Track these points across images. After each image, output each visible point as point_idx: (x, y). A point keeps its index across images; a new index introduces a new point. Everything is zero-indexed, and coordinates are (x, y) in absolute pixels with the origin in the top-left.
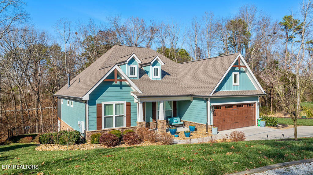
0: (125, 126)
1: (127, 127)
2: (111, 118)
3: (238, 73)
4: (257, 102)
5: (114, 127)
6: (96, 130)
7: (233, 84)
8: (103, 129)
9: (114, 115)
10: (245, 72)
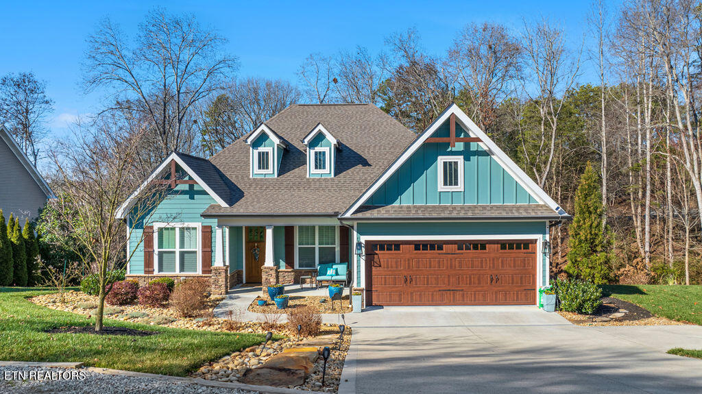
0: (199, 272)
1: (204, 275)
2: (173, 254)
3: (460, 159)
4: (539, 237)
5: (177, 272)
6: (143, 274)
7: (441, 187)
8: (156, 273)
9: (178, 250)
10: (488, 155)
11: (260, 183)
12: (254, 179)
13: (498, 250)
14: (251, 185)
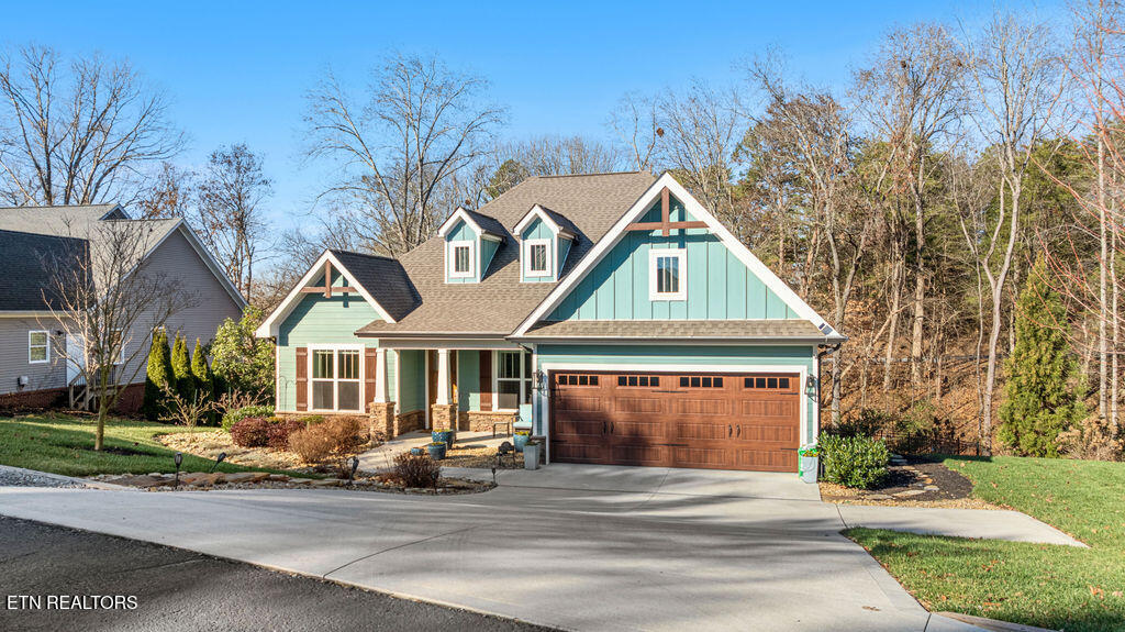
0: (362, 410)
2: (330, 386)
3: (681, 254)
5: (336, 409)
6: (294, 411)
7: (653, 293)
8: (310, 410)
9: (336, 380)
11: (457, 291)
12: (450, 286)
13: (740, 389)
14: (442, 294)
